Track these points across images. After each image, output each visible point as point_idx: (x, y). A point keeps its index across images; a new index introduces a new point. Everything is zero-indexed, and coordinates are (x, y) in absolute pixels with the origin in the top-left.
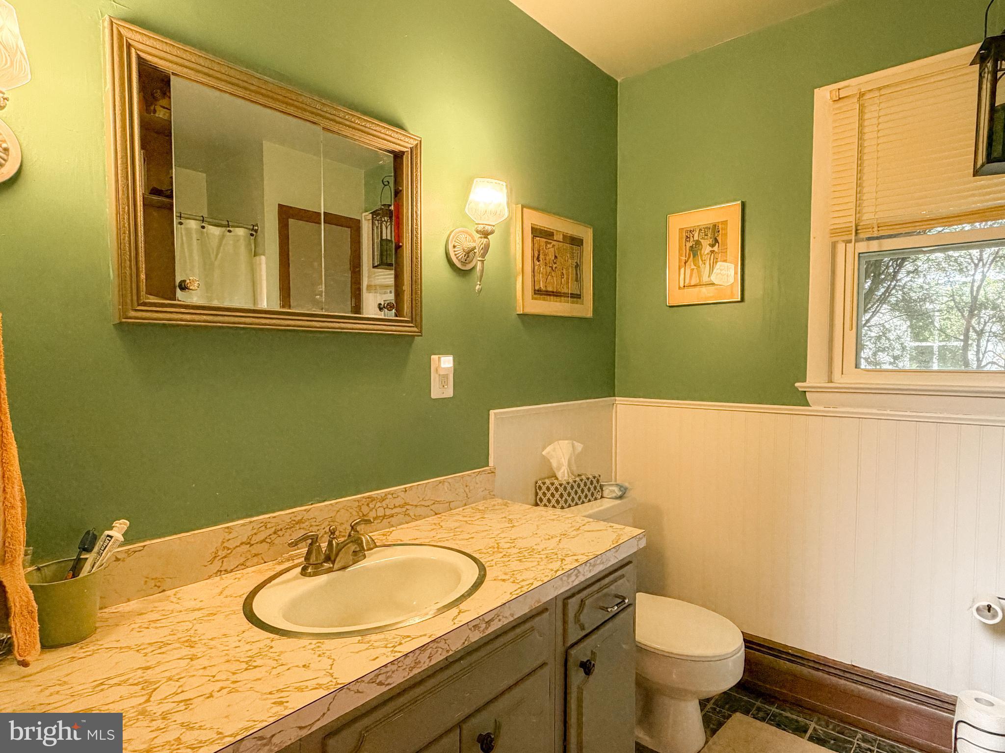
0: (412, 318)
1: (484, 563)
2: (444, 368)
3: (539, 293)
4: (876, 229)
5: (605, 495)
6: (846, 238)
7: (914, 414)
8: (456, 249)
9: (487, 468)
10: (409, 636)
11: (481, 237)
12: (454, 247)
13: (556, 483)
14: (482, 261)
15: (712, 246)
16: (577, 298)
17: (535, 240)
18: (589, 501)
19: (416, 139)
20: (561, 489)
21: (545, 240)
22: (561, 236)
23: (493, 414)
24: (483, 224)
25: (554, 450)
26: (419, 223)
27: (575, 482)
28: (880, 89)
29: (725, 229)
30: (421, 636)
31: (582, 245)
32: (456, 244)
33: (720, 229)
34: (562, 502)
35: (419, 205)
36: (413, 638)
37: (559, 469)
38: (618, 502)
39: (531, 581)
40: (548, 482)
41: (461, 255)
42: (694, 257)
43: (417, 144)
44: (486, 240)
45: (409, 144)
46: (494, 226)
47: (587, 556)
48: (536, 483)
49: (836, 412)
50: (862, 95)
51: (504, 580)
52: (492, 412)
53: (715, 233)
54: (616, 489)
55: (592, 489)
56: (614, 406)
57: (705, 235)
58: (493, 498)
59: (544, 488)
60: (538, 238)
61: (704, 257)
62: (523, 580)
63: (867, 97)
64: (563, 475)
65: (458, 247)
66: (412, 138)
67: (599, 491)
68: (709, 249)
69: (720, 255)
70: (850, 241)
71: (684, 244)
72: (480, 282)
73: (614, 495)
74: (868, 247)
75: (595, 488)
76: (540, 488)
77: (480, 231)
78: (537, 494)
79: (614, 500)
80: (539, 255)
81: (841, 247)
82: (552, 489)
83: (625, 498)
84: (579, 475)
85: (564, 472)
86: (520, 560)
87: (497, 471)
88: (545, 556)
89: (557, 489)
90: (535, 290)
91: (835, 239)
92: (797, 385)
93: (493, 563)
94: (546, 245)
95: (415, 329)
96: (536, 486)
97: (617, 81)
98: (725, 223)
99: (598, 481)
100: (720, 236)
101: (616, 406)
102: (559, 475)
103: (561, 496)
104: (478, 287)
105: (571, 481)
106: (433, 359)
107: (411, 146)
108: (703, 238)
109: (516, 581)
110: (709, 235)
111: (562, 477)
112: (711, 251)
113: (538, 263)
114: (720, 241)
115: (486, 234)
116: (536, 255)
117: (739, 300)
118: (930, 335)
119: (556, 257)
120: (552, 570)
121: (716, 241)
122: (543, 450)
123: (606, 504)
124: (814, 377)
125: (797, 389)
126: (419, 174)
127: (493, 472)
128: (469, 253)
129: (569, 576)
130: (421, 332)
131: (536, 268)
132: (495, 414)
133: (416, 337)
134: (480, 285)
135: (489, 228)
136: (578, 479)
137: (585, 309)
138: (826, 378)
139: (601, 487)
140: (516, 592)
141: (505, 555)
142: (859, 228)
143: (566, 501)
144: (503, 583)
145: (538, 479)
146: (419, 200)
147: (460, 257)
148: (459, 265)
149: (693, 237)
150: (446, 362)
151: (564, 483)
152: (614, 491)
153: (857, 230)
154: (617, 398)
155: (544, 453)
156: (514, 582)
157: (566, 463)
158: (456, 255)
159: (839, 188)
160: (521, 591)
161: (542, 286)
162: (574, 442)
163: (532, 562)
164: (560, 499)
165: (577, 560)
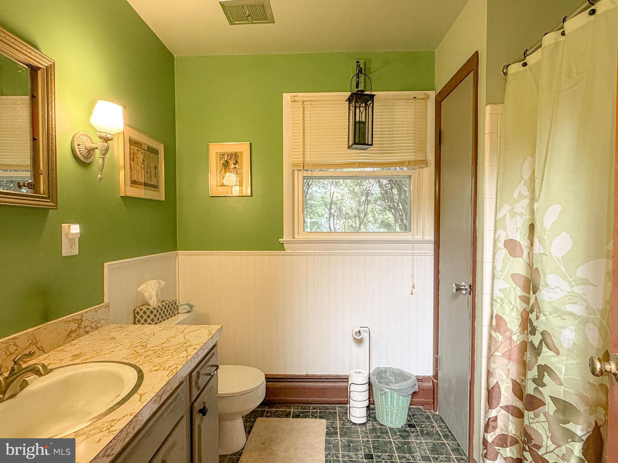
0: (49, 196)
1: (135, 364)
2: (73, 233)
3: (134, 183)
4: (311, 166)
5: (180, 311)
6: (299, 168)
7: (321, 252)
8: (80, 147)
9: (103, 304)
10: (114, 420)
11: (103, 142)
12: (79, 145)
13: (151, 308)
14: (103, 158)
15: (235, 164)
16: (156, 188)
17: (131, 147)
18: (172, 316)
19: (51, 61)
20: (155, 312)
21: (137, 148)
22: (147, 147)
23: (107, 265)
24: (105, 133)
25: (146, 287)
26: (54, 124)
27: (163, 305)
28: (311, 101)
29: (242, 156)
30: (124, 417)
31: (158, 154)
32: (80, 143)
33: (239, 156)
34: (156, 320)
35: (53, 110)
36: (119, 420)
37: (151, 298)
38: (189, 314)
39: (176, 366)
40: (144, 309)
41: (85, 152)
42: (225, 169)
43: (52, 64)
44: (107, 144)
45: (46, 63)
46: (113, 135)
47: (199, 345)
48: (135, 310)
49: (296, 253)
50: (303, 102)
51: (157, 370)
52: (106, 264)
53: (235, 157)
54: (187, 307)
55: (173, 309)
56: (177, 257)
57: (231, 158)
58: (108, 325)
59: (141, 313)
60: (133, 147)
61: (230, 170)
62: (170, 367)
63: (305, 103)
64: (154, 302)
65: (81, 145)
66: (48, 59)
67: (176, 310)
68: (233, 166)
69: (239, 170)
70: (300, 170)
71: (219, 161)
72: (101, 172)
73: (186, 311)
74: (307, 174)
75: (174, 308)
76: (138, 313)
77: (103, 137)
78: (135, 317)
79: (187, 314)
80: (134, 158)
81: (296, 172)
82: (148, 312)
83: (192, 311)
84: (163, 302)
85: (154, 301)
86: (159, 357)
87: (111, 305)
88: (173, 351)
89: (152, 312)
90: (132, 181)
91: (294, 168)
92: (280, 240)
93: (141, 362)
94: (138, 152)
95: (52, 204)
96: (134, 313)
97: (174, 57)
98: (242, 153)
99: (175, 303)
100: (239, 159)
101: (178, 256)
102: (151, 303)
103: (155, 316)
104: (99, 176)
105: (160, 305)
106: (64, 227)
107: (47, 65)
108: (229, 159)
109: (165, 368)
110: (233, 158)
111: (153, 304)
112: (234, 167)
113: (133, 163)
114: (239, 162)
115: (106, 140)
116: (132, 157)
117: (250, 195)
118: (313, 216)
119: (144, 160)
120: (184, 357)
121: (237, 162)
122: (139, 287)
123: (181, 317)
124: (286, 237)
125: (279, 242)
126: (53, 87)
127: (108, 306)
128: (90, 151)
129: (194, 358)
130: (56, 206)
131: (132, 166)
132: (108, 265)
133: (50, 210)
134: (101, 174)
135: (110, 136)
136: (163, 304)
137: (161, 195)
138: (292, 236)
139: (177, 307)
140: (171, 374)
141: (146, 356)
142: (304, 164)
143: (158, 319)
144: (157, 372)
145: (135, 307)
146: (54, 107)
147: (83, 153)
148: (82, 159)
149: (224, 158)
150: (75, 229)
151: (156, 307)
152: (185, 308)
153: (303, 165)
154: (179, 251)
155: (139, 290)
156: (164, 369)
157: (154, 294)
158: (80, 151)
159: (294, 144)
160: (173, 373)
161: (135, 179)
162: (160, 280)
163: (167, 356)
164: (154, 318)
165: (195, 348)
